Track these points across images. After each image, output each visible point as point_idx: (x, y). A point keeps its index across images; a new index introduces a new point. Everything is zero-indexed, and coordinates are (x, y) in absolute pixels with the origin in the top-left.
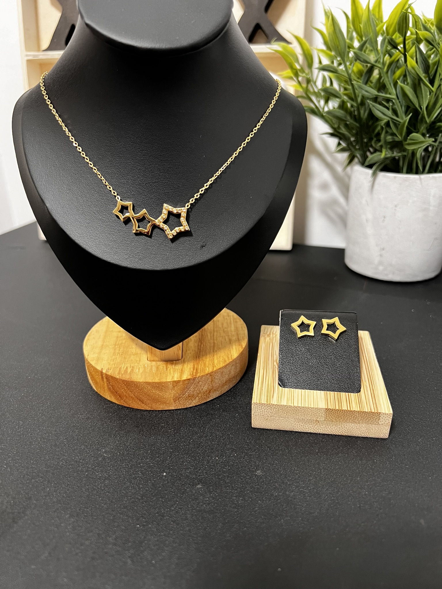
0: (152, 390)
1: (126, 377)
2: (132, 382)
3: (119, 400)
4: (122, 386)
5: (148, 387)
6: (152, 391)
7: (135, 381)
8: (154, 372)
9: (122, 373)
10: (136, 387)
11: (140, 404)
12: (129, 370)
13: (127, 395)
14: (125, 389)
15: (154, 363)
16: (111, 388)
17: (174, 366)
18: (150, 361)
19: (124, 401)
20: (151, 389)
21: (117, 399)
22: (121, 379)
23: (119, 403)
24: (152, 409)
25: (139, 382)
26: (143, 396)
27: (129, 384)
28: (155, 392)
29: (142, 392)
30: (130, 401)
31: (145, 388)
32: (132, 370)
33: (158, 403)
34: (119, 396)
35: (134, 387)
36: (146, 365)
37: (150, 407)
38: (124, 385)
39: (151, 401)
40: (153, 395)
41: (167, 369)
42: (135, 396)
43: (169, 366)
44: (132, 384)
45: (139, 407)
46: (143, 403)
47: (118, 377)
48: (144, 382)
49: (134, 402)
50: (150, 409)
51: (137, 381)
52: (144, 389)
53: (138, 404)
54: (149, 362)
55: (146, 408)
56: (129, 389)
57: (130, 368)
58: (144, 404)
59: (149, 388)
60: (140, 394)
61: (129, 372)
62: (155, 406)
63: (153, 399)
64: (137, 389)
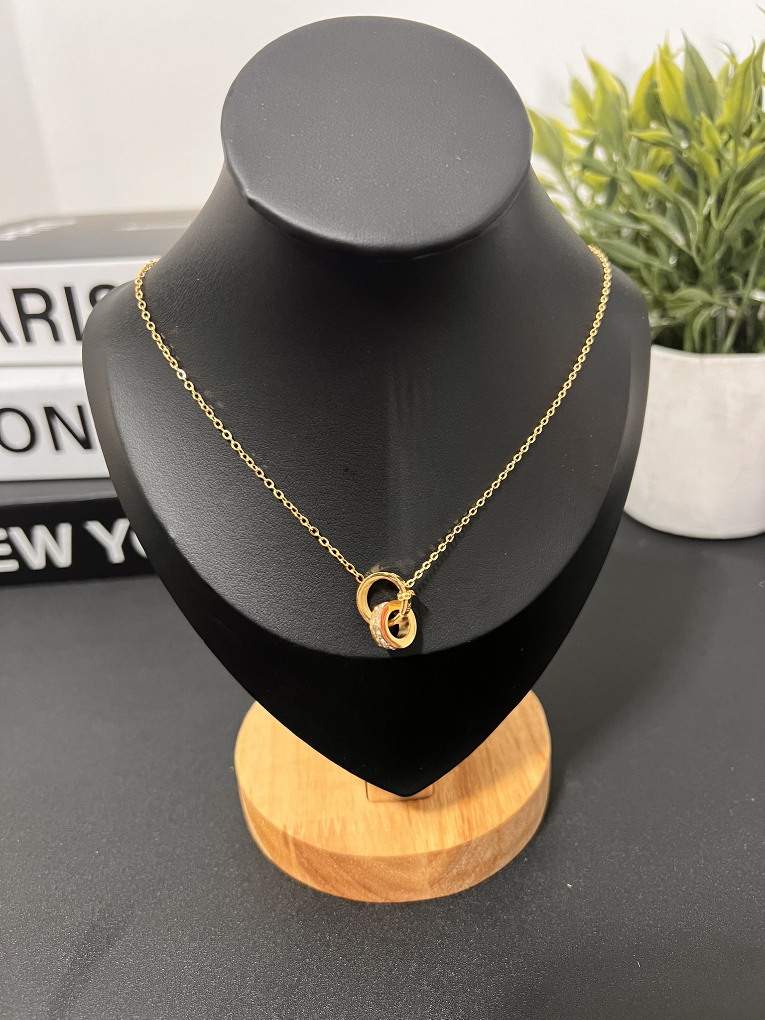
0: (389, 870)
1: (335, 848)
2: (349, 856)
3: (321, 884)
4: (328, 862)
5: (380, 865)
6: (387, 872)
7: (355, 854)
8: (386, 830)
9: (326, 835)
10: (357, 865)
11: (364, 893)
12: (338, 828)
13: (339, 878)
14: (335, 867)
15: (382, 807)
16: (304, 862)
17: (421, 813)
18: (374, 802)
19: (333, 886)
20: (386, 868)
21: (319, 883)
22: (327, 851)
23: (321, 888)
24: (388, 901)
25: (361, 857)
26: (372, 880)
27: (342, 860)
28: (394, 873)
29: (367, 874)
30: (344, 887)
31: (375, 867)
32: (344, 827)
33: (400, 891)
34: (322, 877)
35: (353, 865)
36: (368, 814)
37: (382, 898)
38: (332, 860)
39: (386, 888)
40: (390, 878)
41: (410, 822)
42: (354, 879)
43: (413, 813)
44: (349, 860)
45: (362, 897)
46: (370, 891)
47: (319, 846)
48: (374, 857)
49: (353, 888)
50: (383, 901)
51: (359, 854)
52: (373, 868)
53: (361, 893)
54: (372, 806)
55: (376, 900)
56: (342, 868)
57: (339, 821)
58: (372, 893)
59: (382, 866)
60: (365, 876)
61: (338, 833)
62: (395, 896)
63: (391, 884)
64: (359, 869)
